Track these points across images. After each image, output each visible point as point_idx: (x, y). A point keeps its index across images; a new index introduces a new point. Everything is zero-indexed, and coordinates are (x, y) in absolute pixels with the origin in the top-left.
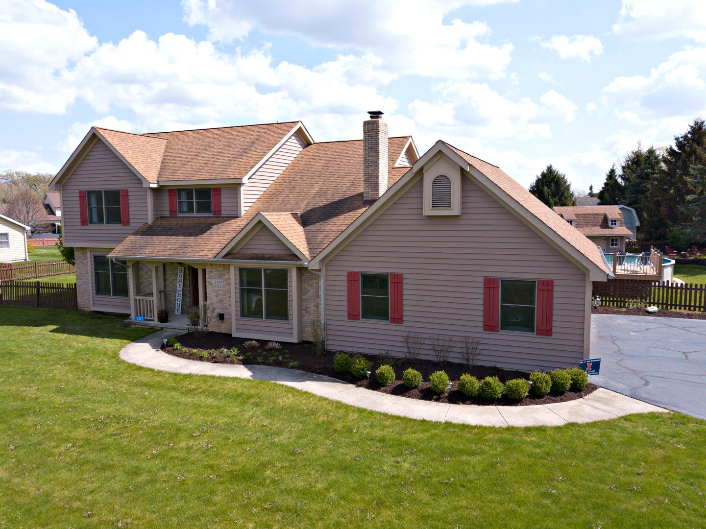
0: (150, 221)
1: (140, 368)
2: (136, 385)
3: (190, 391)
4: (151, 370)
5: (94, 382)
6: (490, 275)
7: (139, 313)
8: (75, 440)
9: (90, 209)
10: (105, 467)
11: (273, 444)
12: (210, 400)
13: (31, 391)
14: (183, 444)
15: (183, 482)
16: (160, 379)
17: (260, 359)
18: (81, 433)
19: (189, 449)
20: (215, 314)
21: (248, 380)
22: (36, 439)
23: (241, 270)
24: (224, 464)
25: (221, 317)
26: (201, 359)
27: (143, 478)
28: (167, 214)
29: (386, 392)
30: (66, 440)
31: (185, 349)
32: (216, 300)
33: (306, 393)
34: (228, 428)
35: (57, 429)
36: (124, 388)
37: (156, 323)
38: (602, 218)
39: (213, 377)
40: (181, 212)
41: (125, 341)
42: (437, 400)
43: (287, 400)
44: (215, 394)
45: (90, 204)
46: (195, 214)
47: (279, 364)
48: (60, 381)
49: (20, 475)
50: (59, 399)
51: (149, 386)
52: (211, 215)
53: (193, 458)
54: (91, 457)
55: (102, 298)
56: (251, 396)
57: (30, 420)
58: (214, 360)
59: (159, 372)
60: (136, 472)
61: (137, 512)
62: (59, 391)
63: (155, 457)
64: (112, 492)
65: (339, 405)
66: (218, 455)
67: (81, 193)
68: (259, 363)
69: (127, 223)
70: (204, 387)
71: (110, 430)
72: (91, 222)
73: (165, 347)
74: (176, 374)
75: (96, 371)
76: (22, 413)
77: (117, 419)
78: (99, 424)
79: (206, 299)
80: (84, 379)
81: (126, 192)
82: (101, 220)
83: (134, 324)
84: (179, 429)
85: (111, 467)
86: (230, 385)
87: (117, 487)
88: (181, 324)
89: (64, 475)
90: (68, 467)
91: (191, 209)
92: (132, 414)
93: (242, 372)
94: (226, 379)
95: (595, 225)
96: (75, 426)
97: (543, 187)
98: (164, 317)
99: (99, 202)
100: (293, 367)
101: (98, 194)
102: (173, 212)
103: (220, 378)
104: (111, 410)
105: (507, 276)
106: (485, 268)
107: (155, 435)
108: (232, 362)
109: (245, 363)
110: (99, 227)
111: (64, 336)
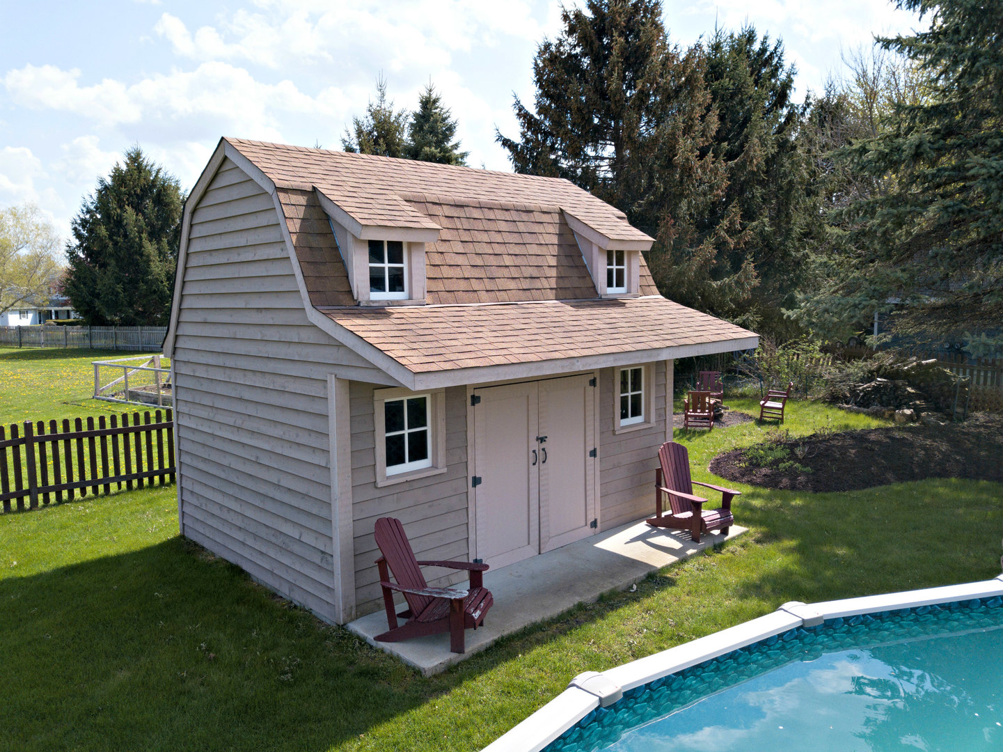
97: (121, 207)
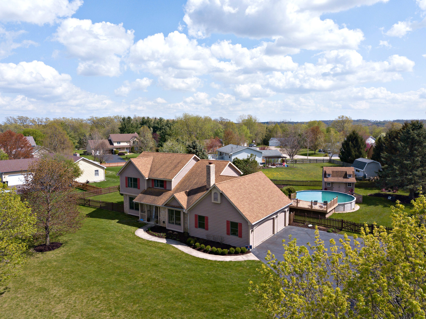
0: (146, 189)
1: (140, 238)
2: (138, 243)
3: (150, 246)
4: (142, 239)
5: (128, 241)
6: (228, 220)
7: (142, 218)
8: (124, 256)
9: (129, 183)
10: (130, 261)
11: (163, 260)
12: (154, 249)
13: (114, 243)
14: (145, 258)
15: (144, 265)
16: (144, 242)
17: (170, 237)
18: (125, 254)
19: (146, 259)
20: (162, 221)
21: (165, 244)
22: (116, 254)
23: (169, 210)
24: (152, 263)
25: (164, 222)
26: (155, 236)
27: (137, 264)
28: (151, 186)
29: (196, 250)
30: (123, 255)
31: (152, 232)
32: (162, 217)
33: (177, 248)
34: (156, 255)
35: (121, 253)
36: (135, 243)
37: (146, 222)
38: (344, 173)
39: (157, 242)
40: (155, 186)
41: (137, 228)
42: (206, 253)
43: (171, 250)
44: (155, 247)
45: (128, 181)
46: (159, 188)
47: (175, 239)
48: (120, 240)
49: (115, 261)
50: (120, 245)
51: (141, 243)
52: (163, 188)
53: (146, 261)
54: (127, 259)
55: (132, 211)
56: (164, 248)
57: (115, 250)
58: (159, 237)
59: (144, 239)
60: (136, 263)
61: (135, 269)
62: (120, 243)
63: (139, 260)
64: (131, 266)
65: (183, 252)
66: (152, 261)
67: (126, 177)
68: (170, 239)
69: (139, 188)
70: (154, 245)
71: (131, 254)
72: (129, 187)
73: (147, 231)
74: (148, 240)
75: (129, 238)
76: (113, 248)
77: (133, 251)
78: (129, 252)
79: (160, 216)
80: (126, 240)
81: (139, 179)
82: (131, 187)
83: (140, 221)
84: (145, 255)
85: (131, 261)
86: (160, 245)
87: (132, 265)
88: (152, 223)
89: (123, 262)
90: (123, 261)
91: (158, 186)
92: (136, 250)
93: (164, 241)
94: (159, 243)
95: (340, 177)
96: (124, 252)
98: (149, 220)
99: (131, 181)
100: (178, 241)
101: (131, 178)
102: (153, 186)
103: (158, 242)
104: (132, 249)
105: (232, 221)
106: (227, 218)
107: (140, 256)
108: (163, 238)
109: (166, 238)
110: (130, 188)
111: (120, 225)
